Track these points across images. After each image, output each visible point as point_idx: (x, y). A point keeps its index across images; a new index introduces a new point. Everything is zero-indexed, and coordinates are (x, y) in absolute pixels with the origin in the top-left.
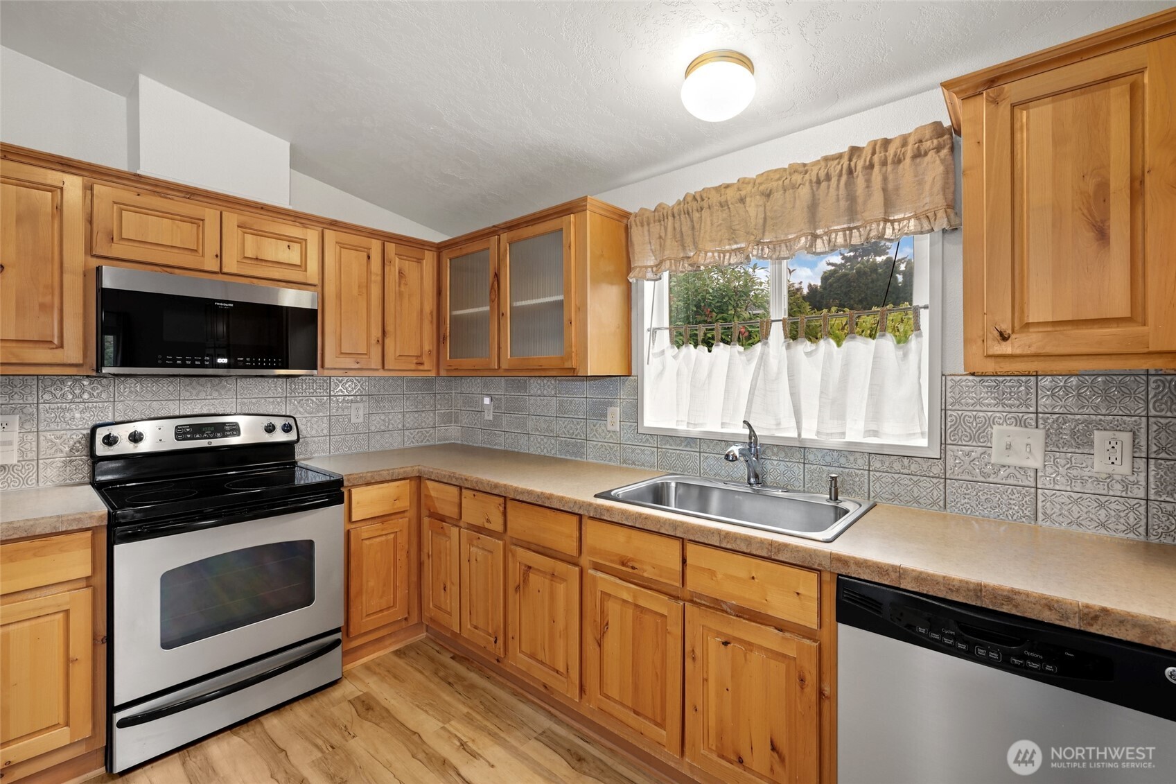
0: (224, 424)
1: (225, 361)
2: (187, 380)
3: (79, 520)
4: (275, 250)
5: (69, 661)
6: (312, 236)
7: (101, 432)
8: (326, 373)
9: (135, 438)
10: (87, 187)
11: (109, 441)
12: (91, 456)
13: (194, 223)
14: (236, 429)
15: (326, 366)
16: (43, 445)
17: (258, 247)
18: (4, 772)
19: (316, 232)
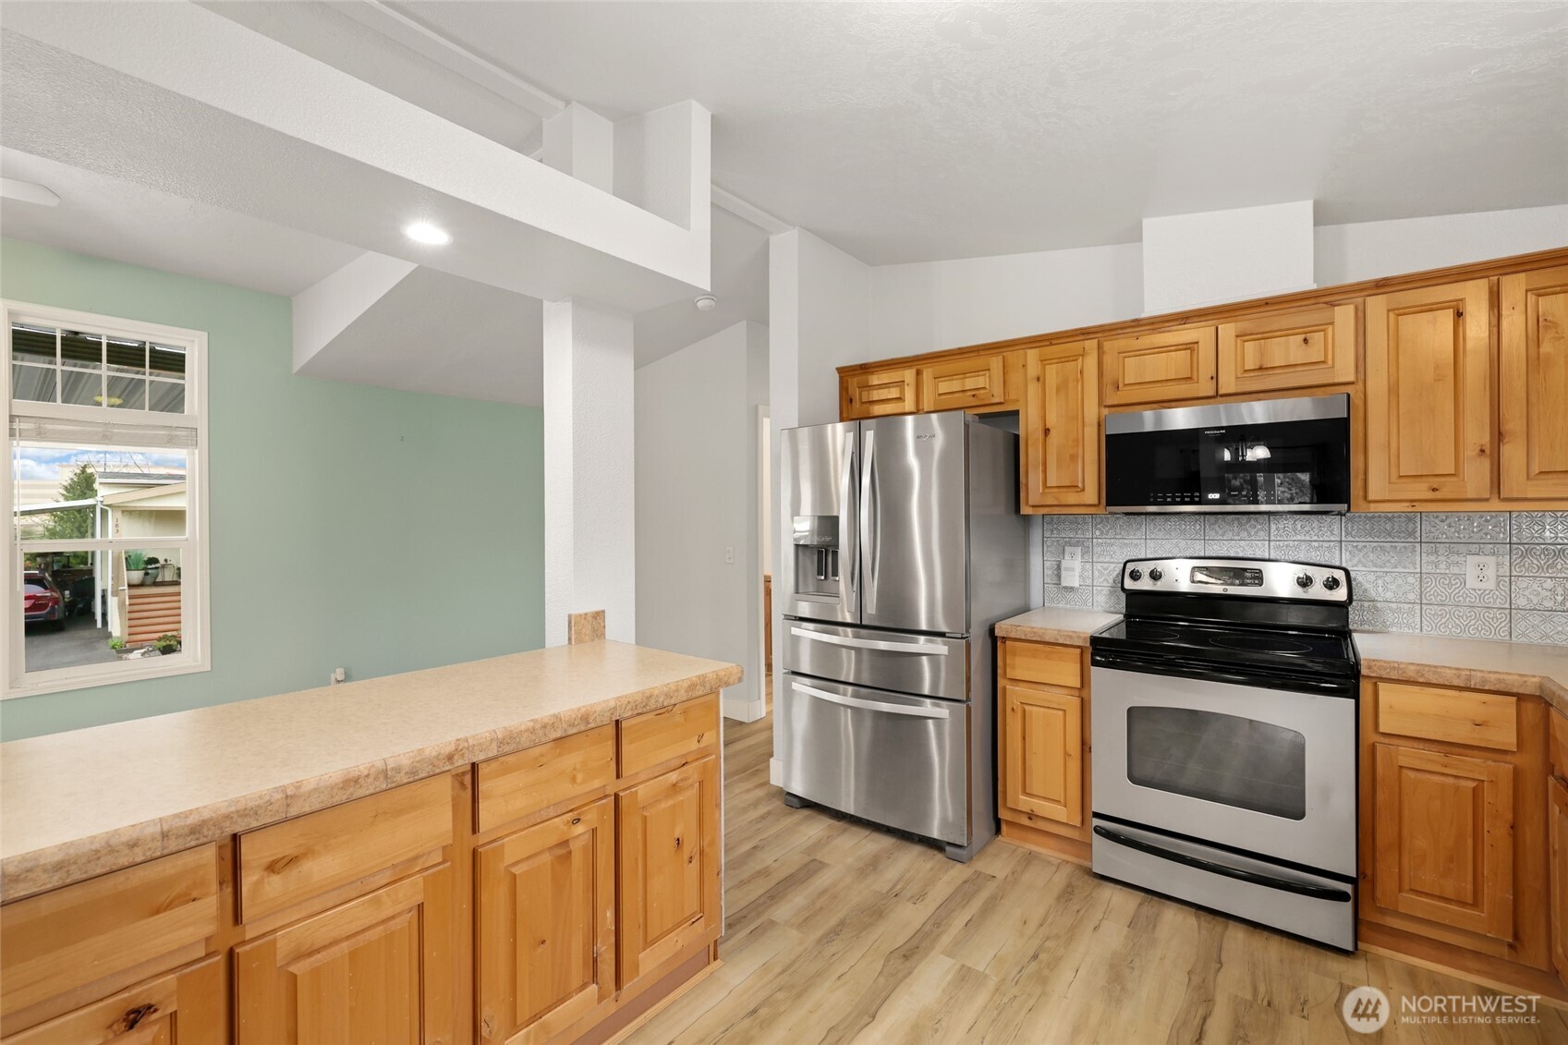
0: (1245, 570)
1: (1217, 496)
2: (1212, 518)
3: (1071, 637)
4: (1285, 350)
5: (1066, 754)
6: (1344, 315)
7: (1130, 567)
8: (1373, 507)
9: (1155, 576)
10: (1100, 347)
11: (1135, 576)
12: (1123, 589)
13: (1191, 347)
14: (1258, 578)
15: (1371, 497)
16: (1096, 573)
17: (1262, 354)
18: (1031, 816)
19: (1351, 308)
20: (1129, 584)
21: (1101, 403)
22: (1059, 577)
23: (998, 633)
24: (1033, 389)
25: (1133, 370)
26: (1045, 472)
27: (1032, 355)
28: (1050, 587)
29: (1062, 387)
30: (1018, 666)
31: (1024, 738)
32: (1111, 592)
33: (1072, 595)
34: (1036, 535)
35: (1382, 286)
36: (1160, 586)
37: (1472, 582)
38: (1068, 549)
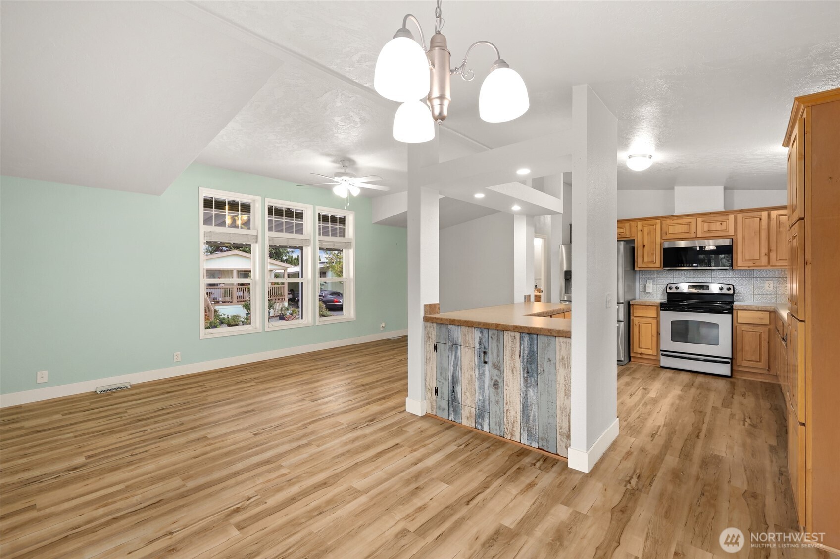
0: (704, 285)
1: (696, 265)
2: (694, 271)
3: (653, 303)
4: (716, 226)
5: (652, 336)
6: (732, 218)
7: (669, 286)
8: (739, 268)
9: (677, 288)
10: (661, 223)
11: (670, 288)
12: (667, 292)
13: (689, 224)
14: (708, 288)
15: (738, 265)
16: (657, 288)
17: (709, 227)
18: (641, 354)
19: (733, 216)
20: (669, 291)
21: (661, 238)
22: (645, 289)
23: (631, 303)
24: (640, 234)
25: (671, 230)
26: (643, 258)
27: (639, 224)
28: (642, 293)
29: (649, 233)
30: (636, 312)
31: (639, 333)
32: (662, 294)
33: (649, 295)
34: (637, 277)
35: (741, 211)
36: (678, 291)
37: (767, 288)
38: (648, 281)
